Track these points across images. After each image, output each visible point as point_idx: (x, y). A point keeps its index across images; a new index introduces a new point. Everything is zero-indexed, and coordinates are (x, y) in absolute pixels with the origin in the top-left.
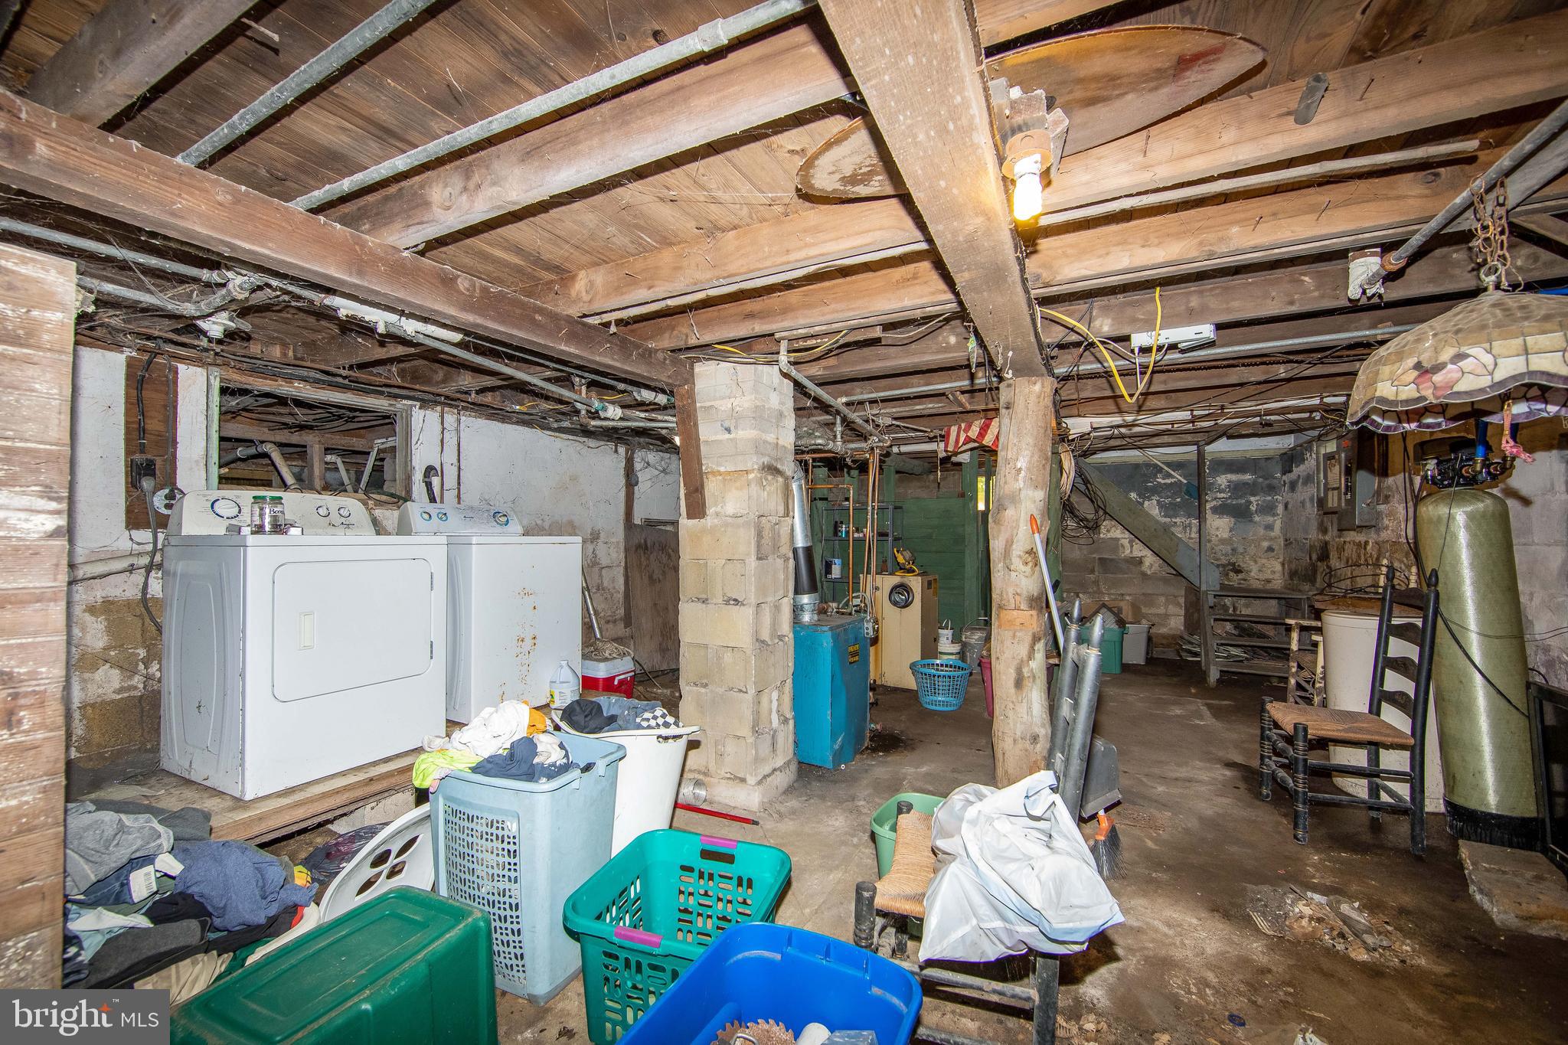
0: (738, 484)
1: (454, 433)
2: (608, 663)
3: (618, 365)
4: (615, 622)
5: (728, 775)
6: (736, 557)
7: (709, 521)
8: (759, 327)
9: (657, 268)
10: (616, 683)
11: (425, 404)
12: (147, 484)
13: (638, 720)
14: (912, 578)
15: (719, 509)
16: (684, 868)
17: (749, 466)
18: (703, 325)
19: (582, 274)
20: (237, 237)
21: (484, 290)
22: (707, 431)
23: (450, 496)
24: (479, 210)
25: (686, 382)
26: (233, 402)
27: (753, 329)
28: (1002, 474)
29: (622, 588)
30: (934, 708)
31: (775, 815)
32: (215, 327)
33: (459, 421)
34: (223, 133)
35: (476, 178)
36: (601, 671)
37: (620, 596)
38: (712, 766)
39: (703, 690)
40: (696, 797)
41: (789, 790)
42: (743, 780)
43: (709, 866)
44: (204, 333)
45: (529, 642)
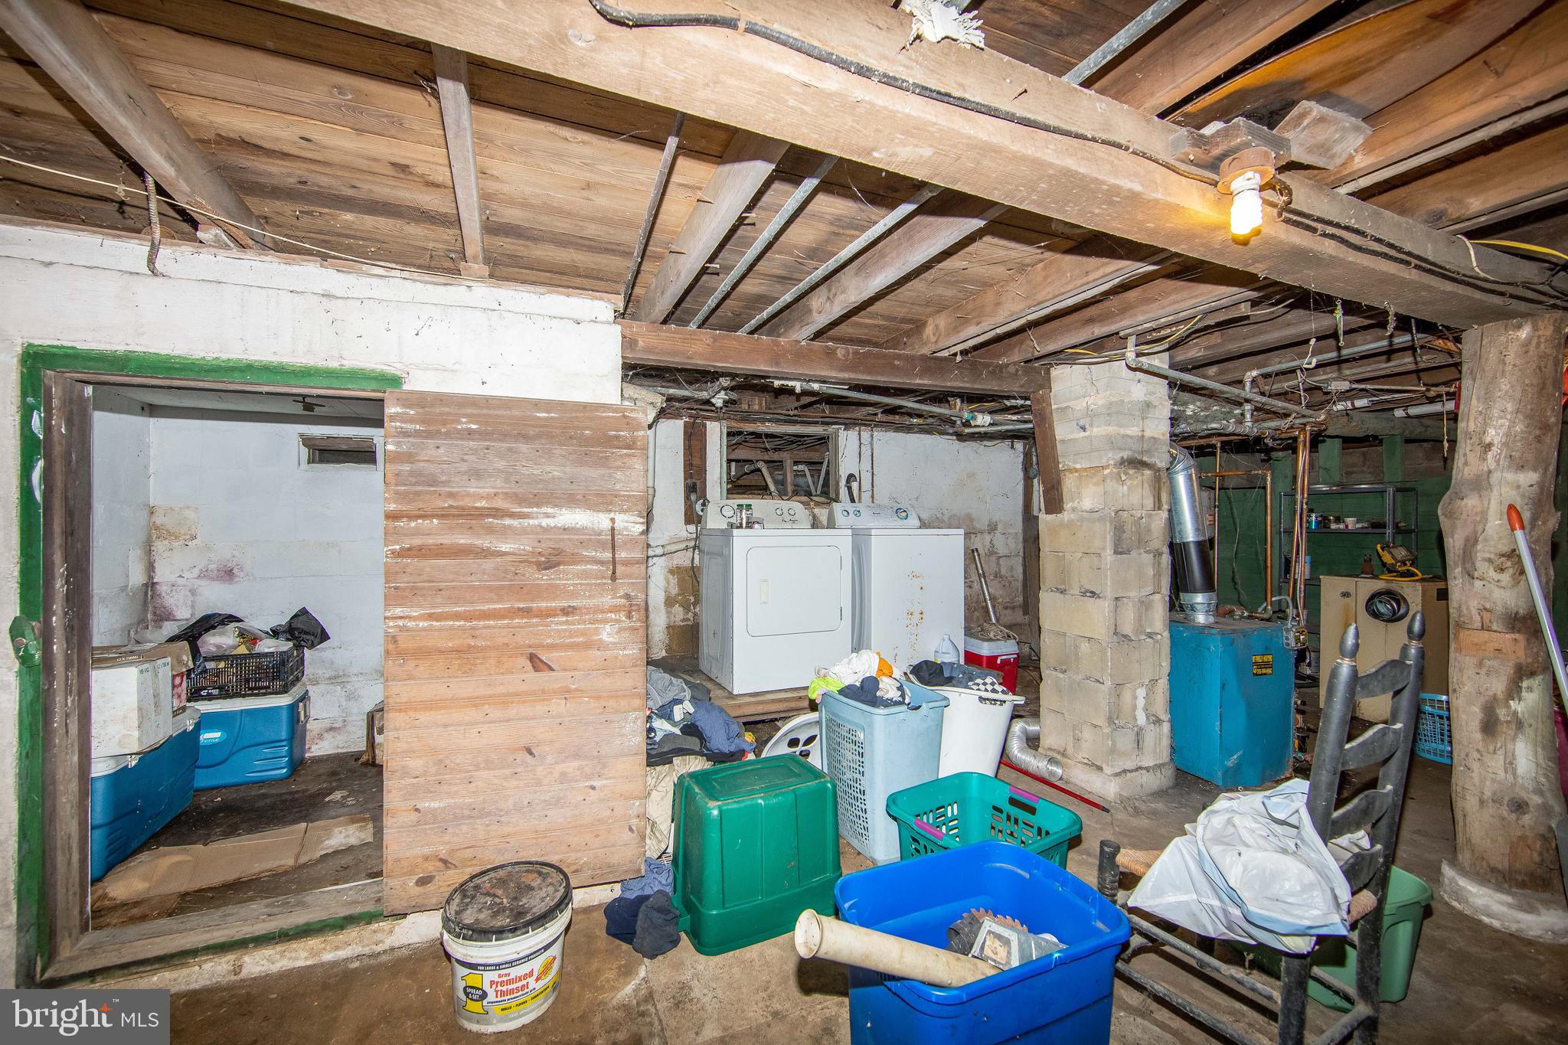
0: (1095, 480)
1: (869, 446)
2: (992, 643)
3: (968, 385)
4: (1013, 608)
5: (1086, 761)
6: (1093, 551)
7: (1066, 516)
8: (1099, 331)
9: (983, 306)
10: (999, 662)
11: (847, 427)
12: (693, 497)
13: (970, 683)
14: (1404, 584)
15: (1076, 504)
16: (995, 808)
17: (1104, 462)
18: (1041, 339)
19: (930, 321)
20: (717, 361)
21: (856, 353)
22: (1062, 431)
23: (866, 496)
24: (836, 310)
25: (1041, 387)
26: (736, 440)
27: (1093, 333)
28: (1461, 454)
29: (1021, 577)
30: (1432, 757)
31: (1129, 809)
32: (718, 401)
33: (872, 436)
34: (705, 310)
35: (833, 290)
36: (985, 649)
37: (1019, 585)
38: (1070, 751)
39: (1062, 676)
40: (1052, 773)
41: (1160, 794)
42: (1100, 769)
43: (1015, 812)
44: (713, 405)
45: (917, 616)
